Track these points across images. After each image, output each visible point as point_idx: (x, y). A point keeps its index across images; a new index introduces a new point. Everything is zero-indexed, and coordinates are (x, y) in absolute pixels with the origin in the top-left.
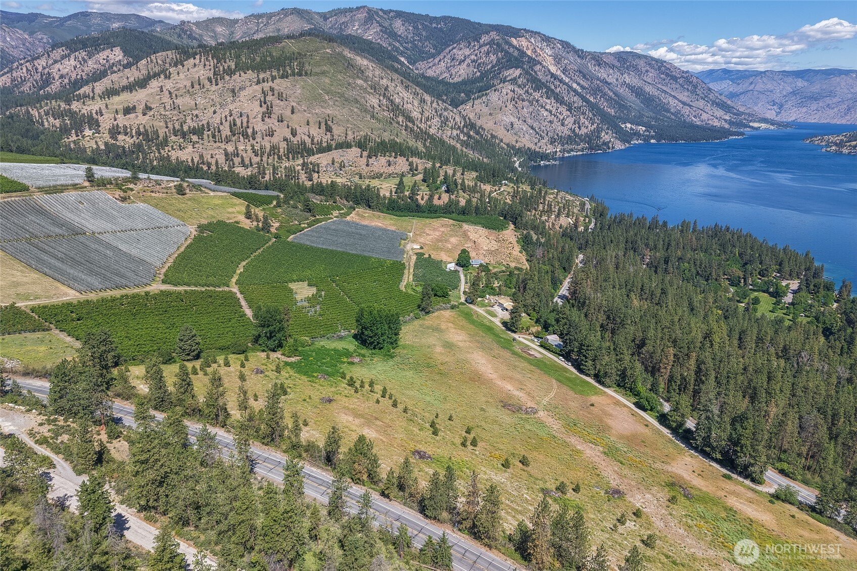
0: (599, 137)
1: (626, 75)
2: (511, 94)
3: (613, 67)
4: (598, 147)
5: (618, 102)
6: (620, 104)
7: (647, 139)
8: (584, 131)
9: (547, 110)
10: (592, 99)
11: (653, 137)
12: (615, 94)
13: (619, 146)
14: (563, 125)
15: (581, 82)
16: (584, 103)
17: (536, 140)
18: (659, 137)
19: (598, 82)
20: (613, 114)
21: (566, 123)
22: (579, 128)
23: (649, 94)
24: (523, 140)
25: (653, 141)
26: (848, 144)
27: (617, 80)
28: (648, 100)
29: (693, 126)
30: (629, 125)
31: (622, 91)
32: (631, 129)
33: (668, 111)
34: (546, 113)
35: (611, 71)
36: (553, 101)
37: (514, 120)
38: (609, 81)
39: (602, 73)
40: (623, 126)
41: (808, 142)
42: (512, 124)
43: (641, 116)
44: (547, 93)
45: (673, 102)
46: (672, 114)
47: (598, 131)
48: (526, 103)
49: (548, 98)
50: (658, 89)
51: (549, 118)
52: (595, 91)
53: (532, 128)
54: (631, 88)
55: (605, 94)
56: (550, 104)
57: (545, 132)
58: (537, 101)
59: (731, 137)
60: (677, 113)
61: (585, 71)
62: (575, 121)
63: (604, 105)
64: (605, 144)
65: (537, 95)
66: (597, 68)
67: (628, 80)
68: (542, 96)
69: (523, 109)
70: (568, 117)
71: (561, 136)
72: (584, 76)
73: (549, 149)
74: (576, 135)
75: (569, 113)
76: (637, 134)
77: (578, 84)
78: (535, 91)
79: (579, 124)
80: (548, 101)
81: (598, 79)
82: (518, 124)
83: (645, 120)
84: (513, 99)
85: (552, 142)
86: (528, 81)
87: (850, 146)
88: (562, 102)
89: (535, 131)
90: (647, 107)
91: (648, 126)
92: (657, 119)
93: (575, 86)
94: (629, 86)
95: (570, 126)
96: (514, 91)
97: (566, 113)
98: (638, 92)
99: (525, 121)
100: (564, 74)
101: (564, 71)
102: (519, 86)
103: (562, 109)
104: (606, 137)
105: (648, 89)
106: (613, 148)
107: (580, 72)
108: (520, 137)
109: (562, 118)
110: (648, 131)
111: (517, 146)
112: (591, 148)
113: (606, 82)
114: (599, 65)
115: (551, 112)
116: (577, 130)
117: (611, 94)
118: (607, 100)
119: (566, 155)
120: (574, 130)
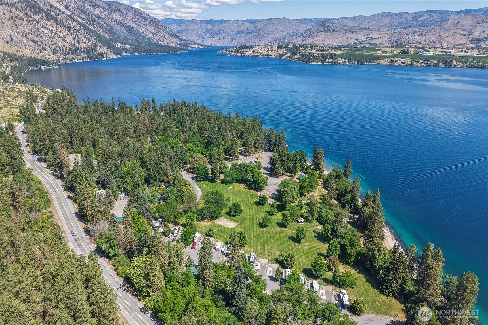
0: (95, 50)
1: (113, 14)
2: (8, 15)
3: (103, 8)
4: (95, 57)
5: (110, 30)
6: (111, 31)
7: (132, 52)
8: (82, 45)
9: (47, 29)
10: (90, 27)
11: (136, 51)
12: (108, 26)
13: (112, 56)
14: (63, 40)
15: (81, 15)
16: (82, 27)
17: (39, 51)
18: (140, 51)
19: (94, 17)
20: (107, 37)
21: (66, 39)
22: (78, 43)
23: (130, 27)
24: (25, 51)
25: (136, 54)
26: (240, 51)
27: (107, 16)
28: (130, 30)
29: (160, 46)
30: (119, 44)
31: (112, 23)
32: (121, 47)
33: (144, 37)
34: (46, 31)
35: (102, 11)
36: (53, 23)
37: (14, 35)
38: (102, 17)
39: (97, 12)
40: (115, 45)
41: (220, 52)
42: (11, 37)
43: (127, 39)
44: (47, 17)
45: (146, 33)
46: (147, 39)
47: (95, 46)
48: (25, 22)
49: (47, 20)
50: (136, 24)
51: (50, 35)
52: (93, 22)
53: (33, 41)
54: (119, 22)
55: (100, 24)
56: (51, 25)
57: (48, 45)
58: (38, 22)
59: (181, 51)
60: (150, 39)
61: (84, 9)
62: (74, 38)
63: (99, 31)
64: (100, 54)
65: (37, 18)
66: (92, 8)
67: (115, 17)
68: (42, 19)
69: (22, 26)
70: (68, 35)
71: (63, 49)
72: (83, 12)
73: (53, 58)
74: (75, 48)
75: (68, 33)
76: (125, 50)
77: (79, 16)
78: (35, 14)
79: (77, 40)
80: (49, 23)
81: (94, 15)
82: (17, 38)
83: (130, 41)
84: (11, 18)
85: (55, 52)
86: (27, 6)
87: (240, 52)
88: (62, 24)
89: (37, 44)
90: (131, 34)
91: (132, 45)
92: (137, 42)
93: (76, 17)
94: (116, 21)
95: (70, 41)
96: (11, 12)
97: (65, 32)
98: (123, 25)
99: (26, 36)
100: (66, 9)
101: (66, 7)
102: (18, 9)
103: (62, 29)
104: (100, 50)
105: (129, 23)
106: (107, 57)
107: (80, 9)
108: (21, 48)
109: (62, 35)
110: (132, 48)
111: (18, 55)
112: (90, 57)
113: (100, 17)
114: (93, 6)
115: (52, 31)
116: (77, 45)
117: (105, 25)
118: (102, 29)
119: (69, 62)
120: (74, 45)
